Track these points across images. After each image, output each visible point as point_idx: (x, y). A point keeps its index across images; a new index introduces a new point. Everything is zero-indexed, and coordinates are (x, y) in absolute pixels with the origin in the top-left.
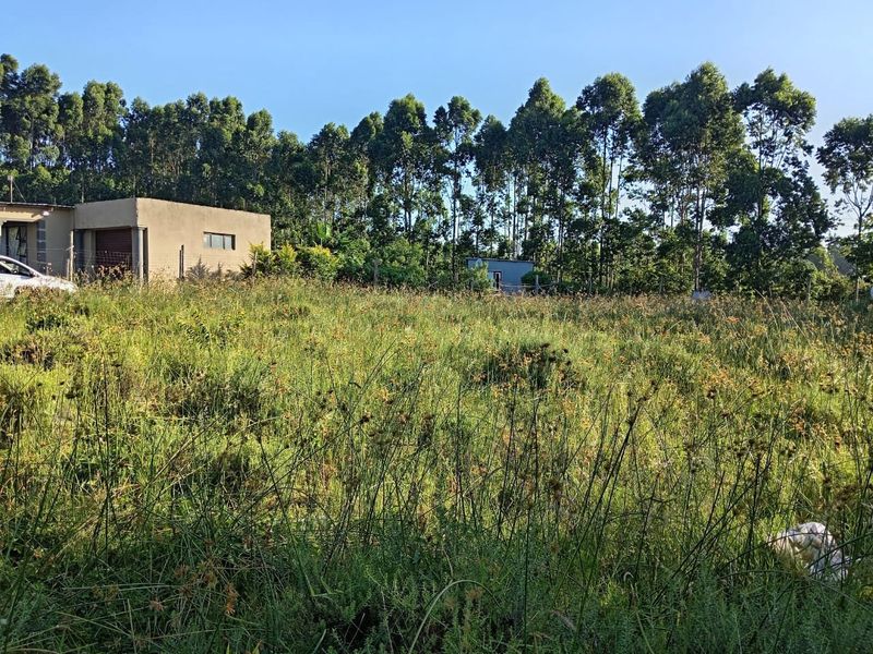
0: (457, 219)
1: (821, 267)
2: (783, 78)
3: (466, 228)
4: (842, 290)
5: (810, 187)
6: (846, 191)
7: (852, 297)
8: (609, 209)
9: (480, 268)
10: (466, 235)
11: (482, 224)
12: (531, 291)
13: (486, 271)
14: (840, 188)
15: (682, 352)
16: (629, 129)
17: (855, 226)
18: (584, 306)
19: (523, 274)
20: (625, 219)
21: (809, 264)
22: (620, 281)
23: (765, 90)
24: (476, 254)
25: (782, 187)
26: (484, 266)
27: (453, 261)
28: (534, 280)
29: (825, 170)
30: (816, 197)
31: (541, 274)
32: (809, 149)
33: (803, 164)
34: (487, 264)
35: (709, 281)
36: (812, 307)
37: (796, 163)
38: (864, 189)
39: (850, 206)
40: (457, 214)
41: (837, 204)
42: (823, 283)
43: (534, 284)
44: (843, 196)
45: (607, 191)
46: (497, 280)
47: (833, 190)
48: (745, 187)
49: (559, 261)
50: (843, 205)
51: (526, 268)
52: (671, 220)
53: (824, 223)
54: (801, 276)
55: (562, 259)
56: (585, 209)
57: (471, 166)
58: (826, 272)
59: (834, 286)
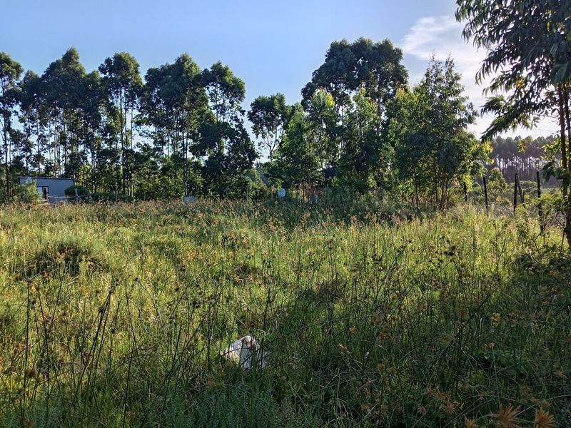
0: (8, 147)
1: (254, 180)
2: (227, 69)
3: (17, 154)
4: (265, 192)
5: (245, 135)
6: (263, 137)
7: (269, 197)
8: (126, 143)
9: (30, 184)
10: (17, 159)
11: (30, 151)
12: (72, 200)
13: (35, 187)
14: (260, 135)
15: (174, 238)
16: (136, 91)
17: (269, 157)
18: (112, 209)
19: (65, 188)
20: (137, 150)
21: (247, 178)
22: (138, 191)
23: (218, 75)
24: (26, 173)
25: (231, 134)
26: (33, 183)
27: (8, 179)
28: (74, 192)
29: (253, 125)
30: (248, 140)
31: (80, 187)
32: (243, 112)
33: (240, 120)
34: (35, 181)
35: (192, 189)
36: (249, 204)
37: (237, 120)
38: (272, 136)
39: (266, 145)
40: (7, 143)
41: (259, 145)
42: (256, 189)
43: (75, 195)
44: (262, 140)
45: (124, 131)
46: (45, 192)
47: (257, 136)
48: (210, 133)
49: (93, 178)
50: (262, 145)
51: (68, 184)
52: (168, 151)
53: (253, 155)
54: (243, 185)
55: (95, 177)
56: (110, 142)
57: (17, 108)
58: (256, 183)
59: (261, 190)
